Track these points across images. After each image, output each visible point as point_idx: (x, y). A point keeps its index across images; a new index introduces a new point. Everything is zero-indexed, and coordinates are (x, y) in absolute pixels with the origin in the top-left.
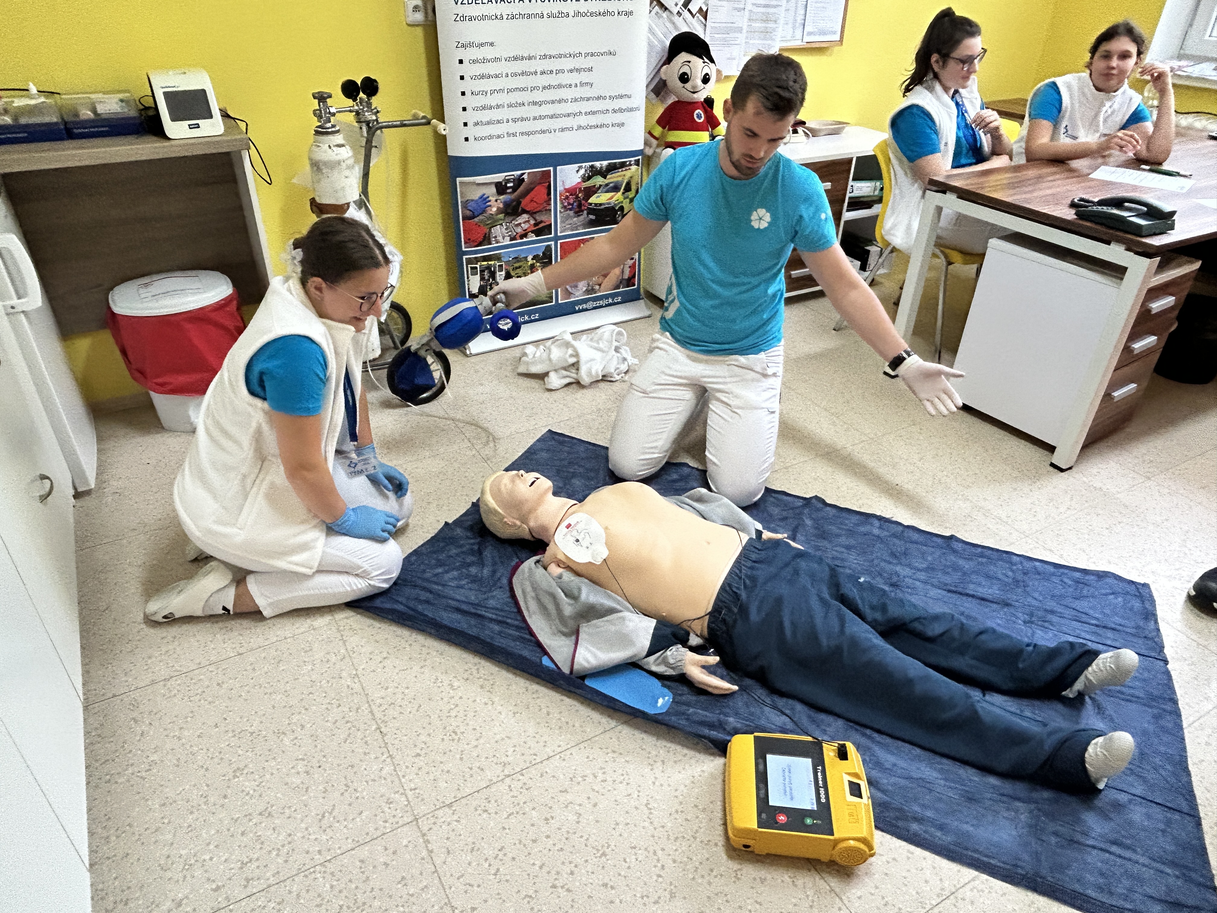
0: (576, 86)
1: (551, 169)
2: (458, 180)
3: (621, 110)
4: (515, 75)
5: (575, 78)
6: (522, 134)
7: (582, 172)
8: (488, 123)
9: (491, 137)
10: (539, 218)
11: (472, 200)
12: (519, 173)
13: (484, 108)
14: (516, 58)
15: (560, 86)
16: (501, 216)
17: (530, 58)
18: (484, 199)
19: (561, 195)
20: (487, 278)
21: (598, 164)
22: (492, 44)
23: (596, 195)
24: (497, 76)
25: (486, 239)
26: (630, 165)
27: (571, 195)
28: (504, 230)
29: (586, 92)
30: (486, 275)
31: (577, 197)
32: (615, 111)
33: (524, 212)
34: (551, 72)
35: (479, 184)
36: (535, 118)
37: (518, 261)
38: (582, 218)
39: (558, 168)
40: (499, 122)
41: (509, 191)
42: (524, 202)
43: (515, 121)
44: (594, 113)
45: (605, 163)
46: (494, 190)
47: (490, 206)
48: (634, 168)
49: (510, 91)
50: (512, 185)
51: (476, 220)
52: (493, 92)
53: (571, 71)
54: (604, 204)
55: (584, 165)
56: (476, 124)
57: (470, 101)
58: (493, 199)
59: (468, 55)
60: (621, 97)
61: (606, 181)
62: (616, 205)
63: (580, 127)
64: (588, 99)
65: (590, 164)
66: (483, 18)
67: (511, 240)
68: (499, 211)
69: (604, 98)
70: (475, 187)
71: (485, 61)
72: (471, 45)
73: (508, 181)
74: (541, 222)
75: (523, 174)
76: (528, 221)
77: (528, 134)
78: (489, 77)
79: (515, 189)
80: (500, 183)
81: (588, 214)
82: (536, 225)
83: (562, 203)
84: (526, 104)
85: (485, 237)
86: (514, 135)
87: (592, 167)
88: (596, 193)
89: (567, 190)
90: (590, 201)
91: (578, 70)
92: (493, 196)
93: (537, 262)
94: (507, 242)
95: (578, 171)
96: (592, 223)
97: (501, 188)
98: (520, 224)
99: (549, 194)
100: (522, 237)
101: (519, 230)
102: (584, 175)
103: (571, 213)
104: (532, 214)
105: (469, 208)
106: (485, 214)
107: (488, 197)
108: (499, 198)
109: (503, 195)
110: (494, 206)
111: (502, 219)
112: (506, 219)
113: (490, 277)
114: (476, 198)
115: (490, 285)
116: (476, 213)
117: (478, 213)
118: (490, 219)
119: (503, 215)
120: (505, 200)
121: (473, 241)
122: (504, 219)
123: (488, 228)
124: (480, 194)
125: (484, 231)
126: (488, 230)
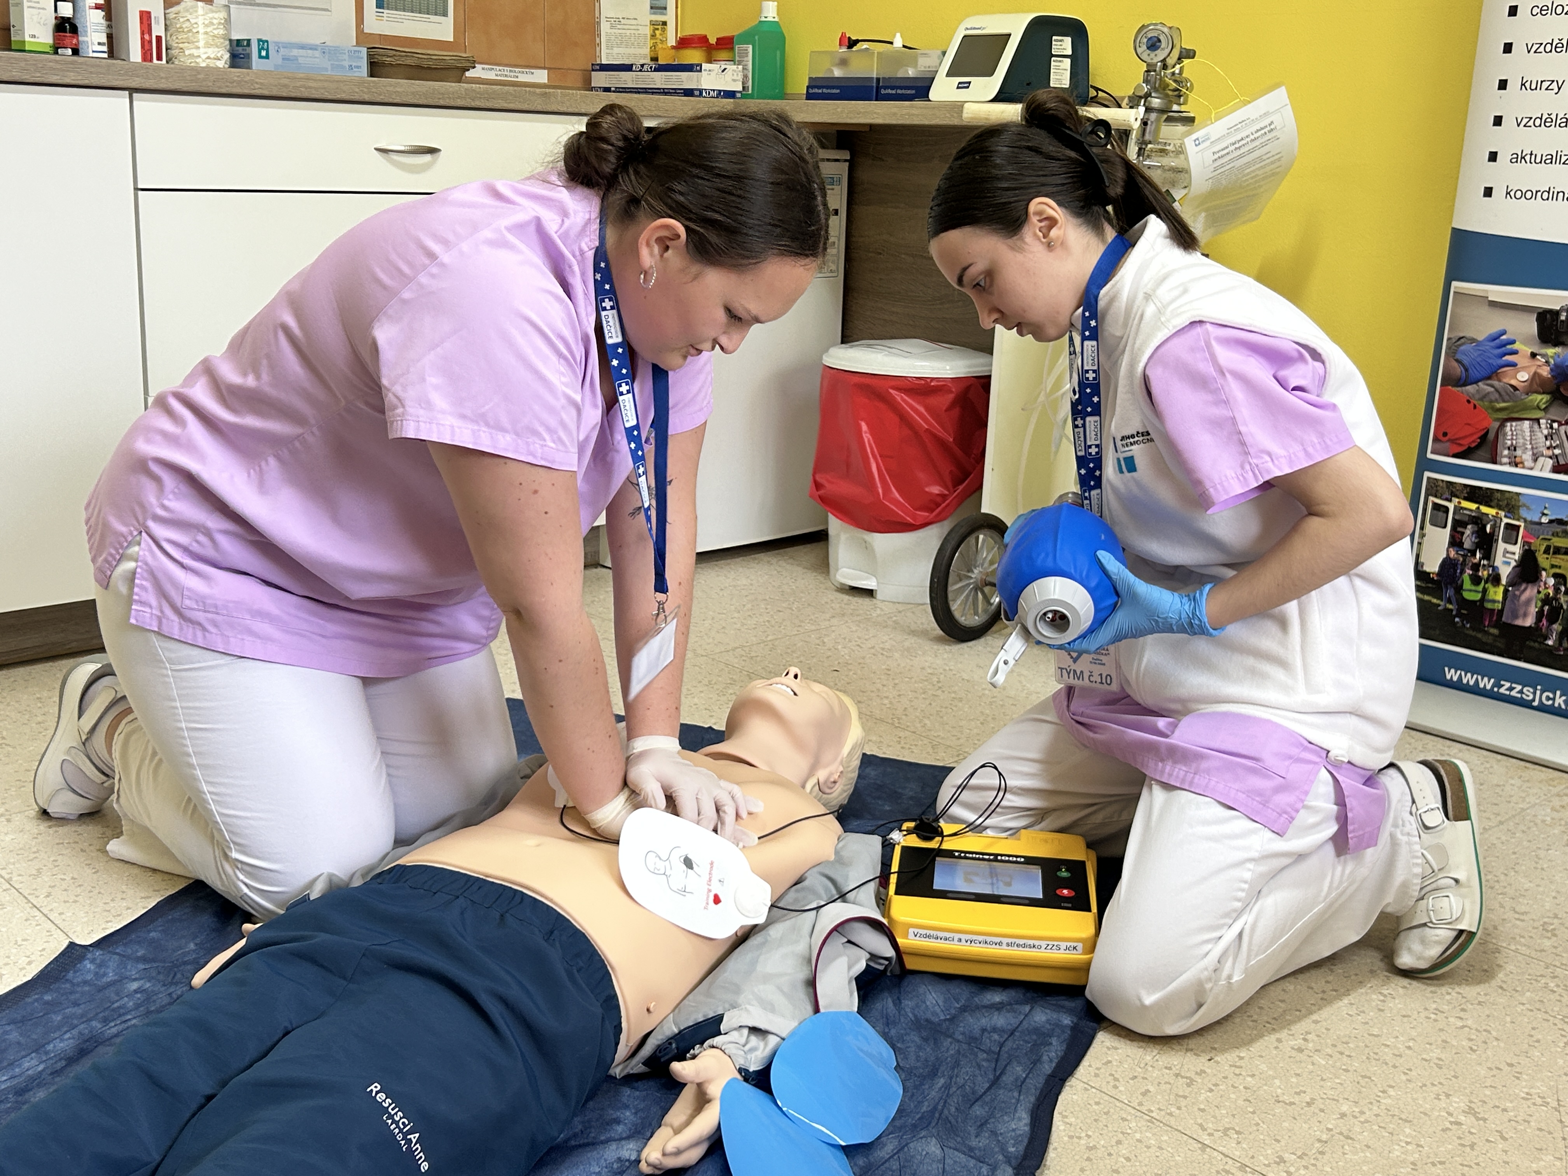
2: (1455, 286)
8: (1551, 159)
9: (1548, 195)
11: (1473, 340)
13: (1545, 122)
16: (1542, 399)
18: (1501, 344)
28: (1540, 437)
30: (1469, 537)
35: (1494, 304)
46: (1532, 327)
47: (1514, 365)
51: (1470, 389)
56: (1520, 158)
57: (1515, 103)
58: (1524, 349)
68: (1536, 384)
70: (1485, 310)
80: (1555, 314)
97: (1551, 327)
105: (1458, 356)
106: (1495, 383)
107: (1513, 342)
108: (1543, 351)
109: (1555, 345)
110: (1524, 368)
111: (1538, 408)
112: (1552, 410)
113: (1478, 545)
114: (1481, 337)
115: (1476, 567)
116: (1474, 373)
117: (1478, 376)
118: (1507, 397)
119: (1546, 398)
120: (1558, 360)
121: (1453, 441)
122: (1545, 410)
123: (1497, 420)
124: (1494, 329)
125: (1485, 424)
126: (1496, 425)
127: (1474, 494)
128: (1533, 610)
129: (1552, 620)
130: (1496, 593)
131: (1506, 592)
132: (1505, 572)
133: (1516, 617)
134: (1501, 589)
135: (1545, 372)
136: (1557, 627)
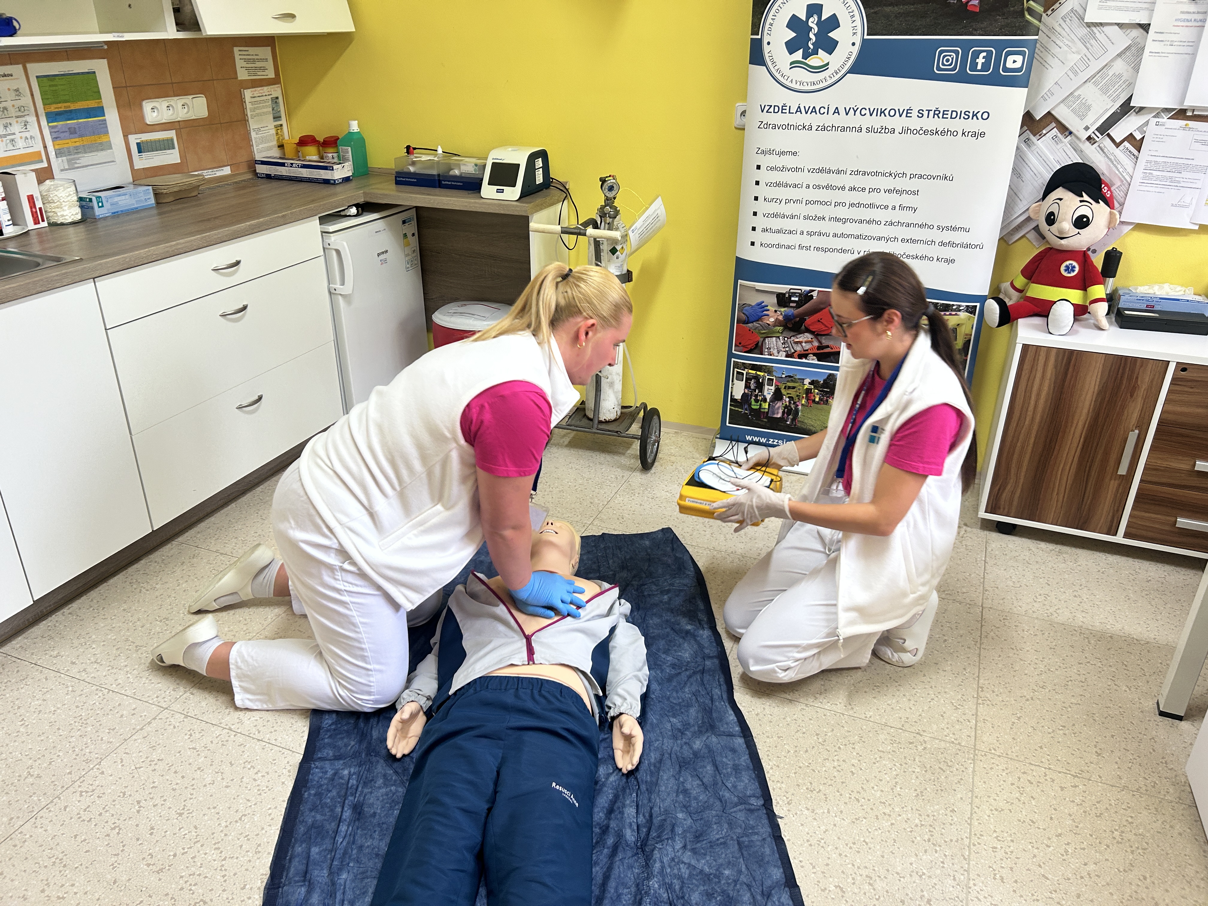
0: (894, 208)
2: (739, 281)
3: (951, 244)
4: (818, 187)
5: (894, 200)
6: (818, 249)
8: (779, 231)
9: (779, 246)
10: (825, 342)
11: (750, 305)
13: (775, 215)
14: (821, 171)
15: (871, 206)
16: (780, 329)
17: (839, 172)
18: (762, 307)
20: (752, 387)
22: (795, 154)
24: (795, 186)
25: (758, 348)
28: (780, 344)
29: (906, 216)
30: (753, 384)
32: (943, 244)
33: (808, 331)
34: (863, 190)
35: (758, 291)
36: (835, 235)
37: (792, 381)
40: (791, 232)
41: (792, 305)
42: (809, 320)
43: (810, 234)
44: (913, 241)
46: (774, 300)
47: (768, 315)
49: (808, 202)
51: (749, 325)
52: (788, 201)
53: (889, 191)
56: (765, 230)
57: (761, 207)
58: (772, 309)
59: (766, 161)
60: (954, 229)
64: (908, 225)
66: (788, 126)
67: (787, 356)
69: (930, 227)
70: (755, 293)
71: (783, 169)
72: (770, 152)
74: (828, 347)
77: (825, 250)
78: (787, 185)
80: (784, 294)
82: (819, 348)
84: (827, 219)
85: (757, 345)
86: (808, 248)
91: (899, 192)
93: (815, 388)
97: (782, 300)
104: (817, 335)
105: (744, 311)
106: (760, 322)
107: (767, 306)
108: (779, 310)
109: (784, 307)
110: (772, 317)
111: (779, 332)
112: (784, 333)
113: (756, 387)
114: (753, 304)
115: (756, 396)
116: (751, 319)
117: (753, 320)
118: (765, 328)
119: (781, 328)
120: (786, 313)
121: (743, 346)
122: (782, 333)
123: (762, 337)
124: (759, 301)
125: (757, 339)
126: (762, 339)
127: (754, 367)
128: (781, 411)
129: (788, 415)
130: (766, 406)
131: (769, 405)
132: (768, 397)
133: (774, 414)
134: (767, 404)
135: (781, 318)
136: (791, 417)
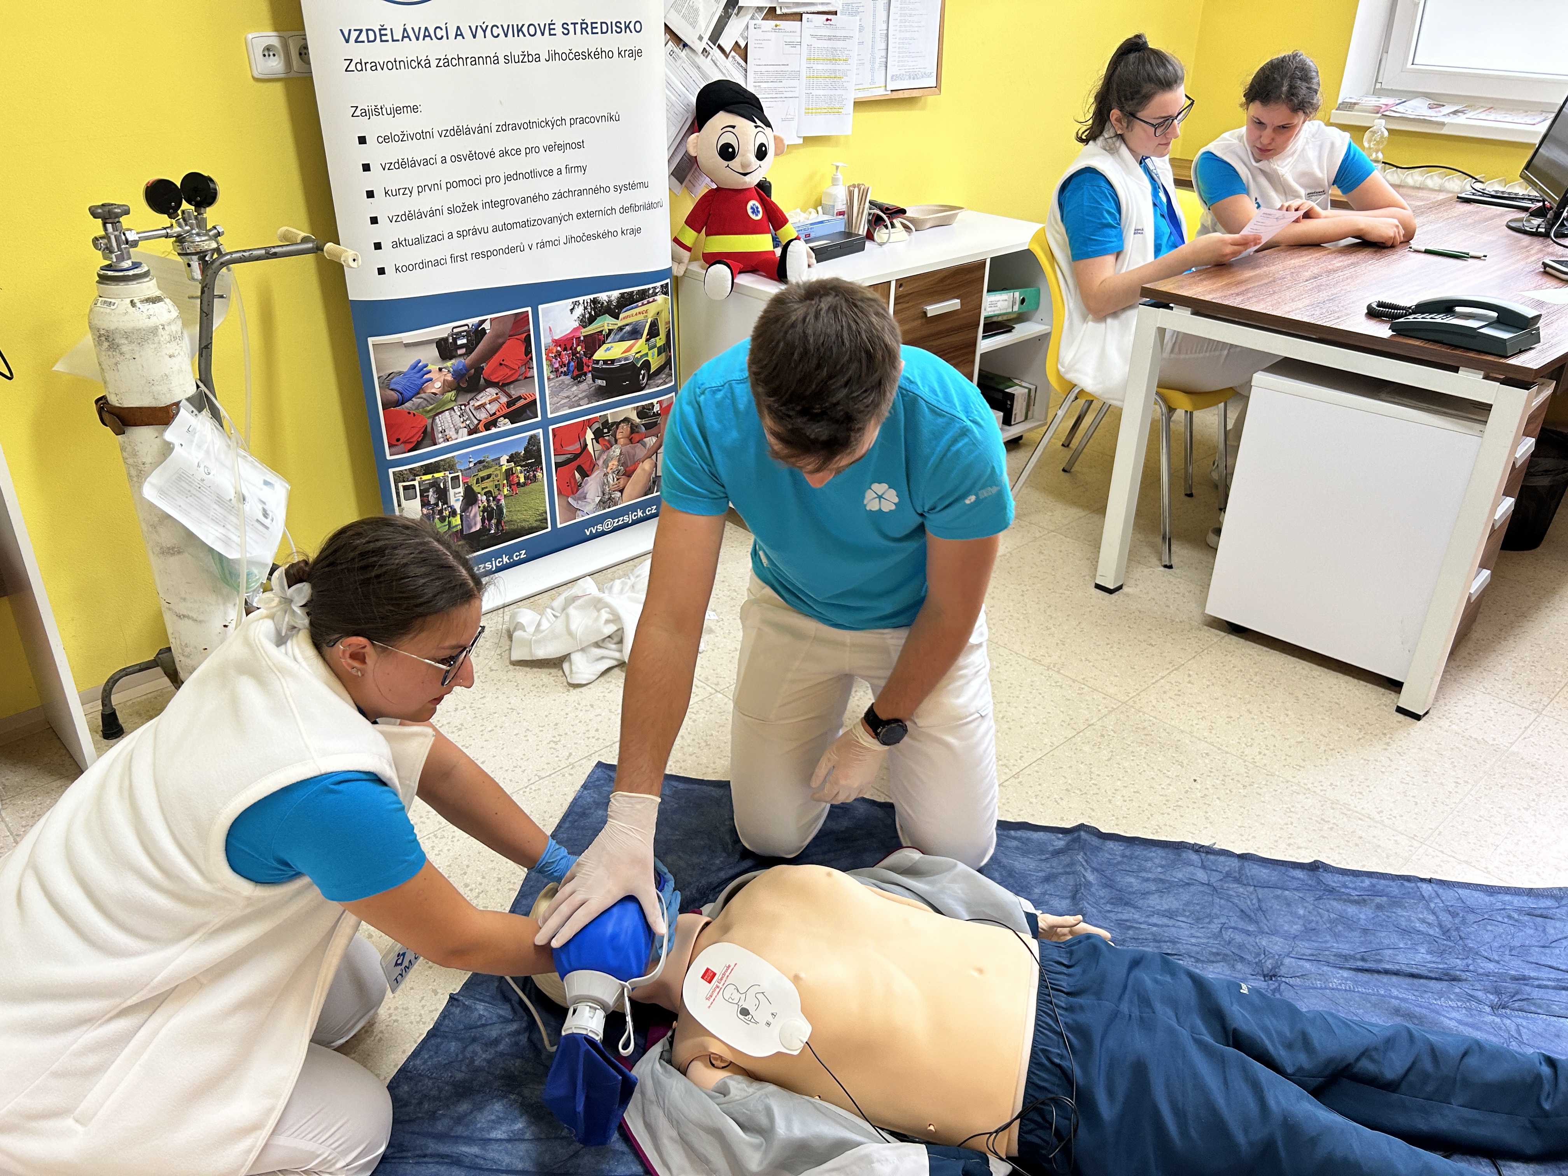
0: (560, 172)
1: (529, 309)
2: (371, 340)
3: (633, 208)
4: (458, 158)
5: (556, 160)
6: (477, 255)
7: (579, 311)
8: (418, 241)
9: (424, 265)
10: (515, 392)
11: (400, 373)
12: (476, 320)
13: (409, 216)
14: (457, 132)
15: (532, 174)
16: (451, 395)
17: (481, 130)
18: (419, 369)
19: (548, 351)
20: (432, 501)
21: (603, 297)
22: (415, 109)
23: (605, 347)
24: (427, 162)
25: (427, 436)
26: (656, 294)
27: (565, 349)
28: (456, 418)
29: (575, 181)
30: (432, 497)
31: (575, 353)
32: (624, 210)
33: (490, 384)
34: (518, 152)
35: (407, 345)
36: (496, 229)
37: (486, 467)
38: (584, 386)
39: (540, 307)
40: (435, 238)
41: (460, 352)
42: (487, 367)
43: (461, 235)
44: (591, 214)
45: (615, 294)
46: (434, 352)
47: (431, 380)
48: (660, 298)
49: (450, 185)
50: (465, 341)
51: (408, 405)
52: (422, 189)
53: (549, 148)
54: (619, 360)
55: (581, 299)
56: (397, 244)
57: (381, 206)
58: (433, 367)
59: (373, 128)
60: (632, 186)
61: (620, 323)
62: (638, 359)
63: (570, 239)
64: (581, 193)
65: (592, 297)
66: (396, 64)
67: (470, 434)
68: (447, 387)
69: (606, 190)
70: (403, 351)
71: (403, 137)
72: (378, 111)
73: (459, 335)
74: (520, 398)
75: (484, 321)
76: (496, 400)
77: (486, 255)
78: (414, 164)
79: (470, 348)
80: (445, 340)
81: (594, 379)
82: (509, 404)
83: (551, 365)
84: (479, 206)
85: (425, 432)
86: (463, 258)
87: (594, 301)
88: (604, 343)
89: (557, 343)
90: (595, 357)
91: (561, 147)
92: (433, 364)
93: (516, 465)
94: (464, 437)
95: (572, 310)
96: (601, 393)
97: (446, 349)
98: (483, 405)
99: (528, 352)
100: (487, 428)
101: (483, 415)
102: (584, 316)
103: (567, 379)
104: (502, 386)
105: (392, 386)
106: (423, 395)
107: (426, 366)
108: (445, 365)
109: (451, 359)
110: (437, 380)
111: (451, 401)
112: (459, 399)
113: (438, 499)
114: (405, 370)
115: (441, 512)
116: (407, 394)
117: (411, 394)
118: (432, 402)
119: (453, 393)
120: (455, 367)
121: (404, 442)
122: (455, 400)
123: (430, 417)
124: (413, 361)
125: (423, 424)
126: (430, 421)
127: (427, 470)
128: (479, 519)
129: (490, 520)
130: (456, 521)
131: (461, 516)
132: (458, 506)
133: (470, 528)
134: (459, 516)
136: (494, 521)
